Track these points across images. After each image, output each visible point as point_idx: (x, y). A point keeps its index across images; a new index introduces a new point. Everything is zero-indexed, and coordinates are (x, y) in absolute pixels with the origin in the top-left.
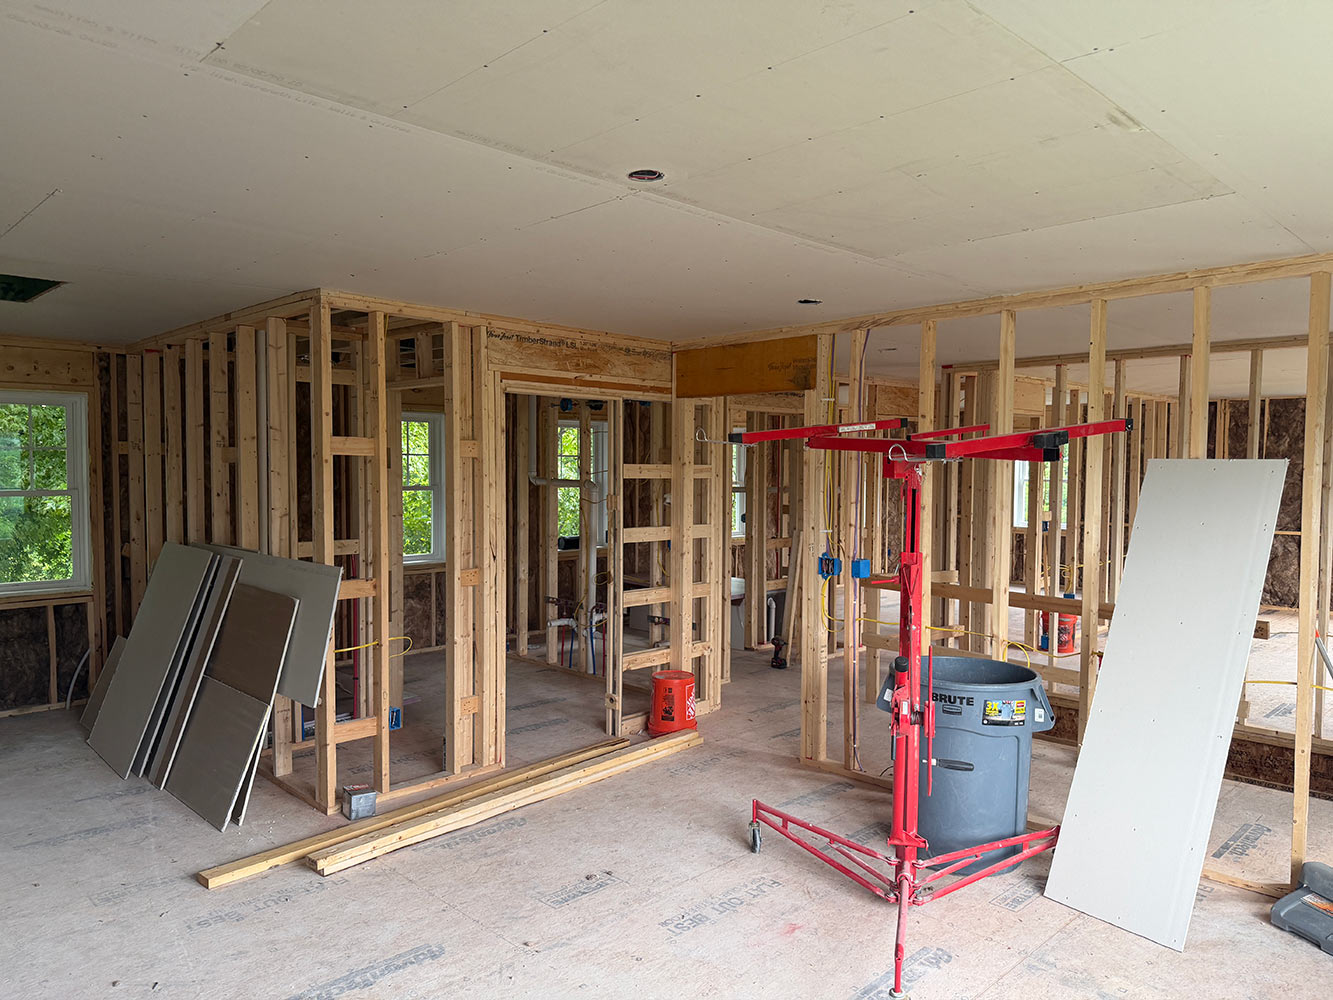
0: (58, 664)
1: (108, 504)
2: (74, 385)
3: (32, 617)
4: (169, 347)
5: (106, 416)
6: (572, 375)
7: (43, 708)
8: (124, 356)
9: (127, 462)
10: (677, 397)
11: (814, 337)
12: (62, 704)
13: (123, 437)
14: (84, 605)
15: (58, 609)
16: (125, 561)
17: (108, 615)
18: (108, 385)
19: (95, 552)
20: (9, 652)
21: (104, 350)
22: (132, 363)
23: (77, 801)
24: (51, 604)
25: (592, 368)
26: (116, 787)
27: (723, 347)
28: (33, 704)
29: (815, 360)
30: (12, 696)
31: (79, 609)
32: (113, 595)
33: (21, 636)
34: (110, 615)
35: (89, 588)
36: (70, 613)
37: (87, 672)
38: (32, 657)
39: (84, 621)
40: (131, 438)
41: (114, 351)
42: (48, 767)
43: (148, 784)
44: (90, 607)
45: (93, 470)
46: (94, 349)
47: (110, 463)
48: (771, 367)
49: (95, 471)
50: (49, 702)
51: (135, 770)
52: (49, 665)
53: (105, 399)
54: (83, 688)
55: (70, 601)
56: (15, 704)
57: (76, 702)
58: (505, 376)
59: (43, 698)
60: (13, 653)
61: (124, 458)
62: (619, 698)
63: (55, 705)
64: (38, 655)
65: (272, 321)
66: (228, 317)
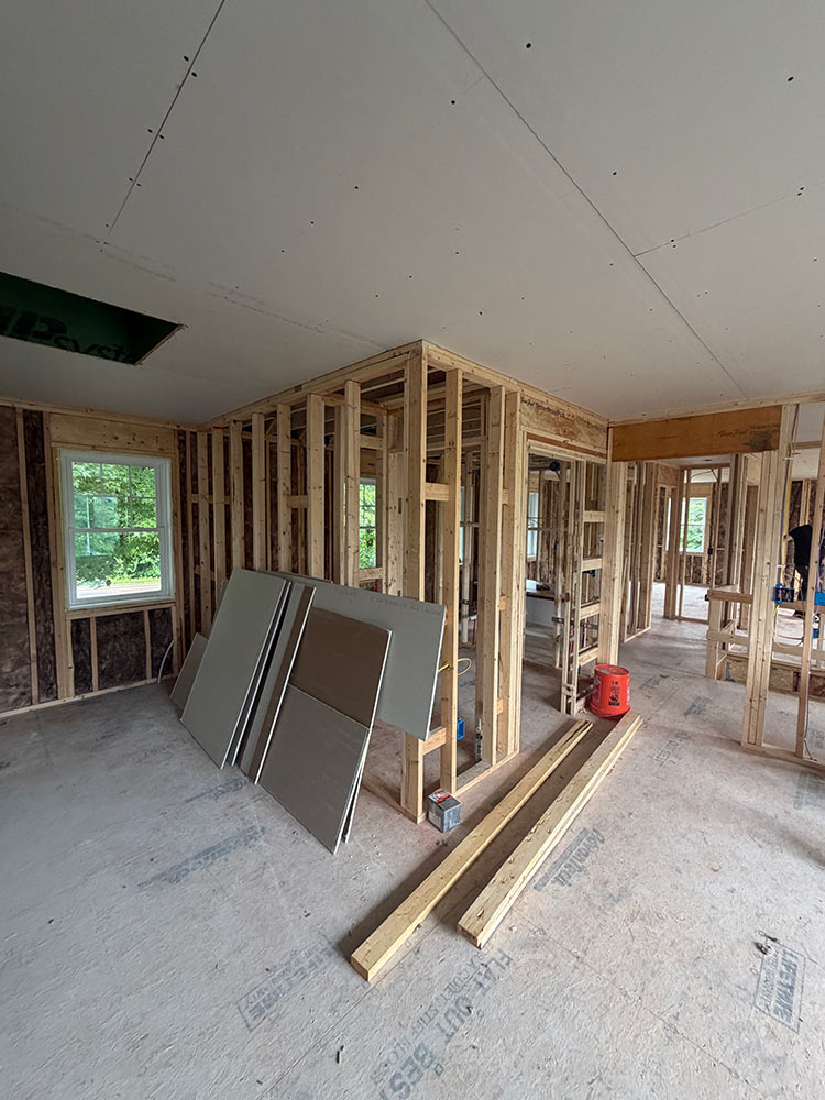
0: (152, 651)
1: (185, 538)
2: (161, 452)
3: (133, 618)
4: (235, 422)
5: (183, 476)
6: (562, 439)
7: (142, 683)
8: (195, 434)
9: (198, 509)
10: (613, 461)
11: (779, 408)
12: (155, 679)
13: (195, 491)
14: (169, 609)
15: (151, 613)
16: (197, 577)
17: (185, 615)
18: (185, 453)
19: (176, 572)
20: (117, 645)
21: (182, 428)
22: (202, 439)
23: (187, 801)
24: (146, 610)
25: (572, 435)
26: (216, 779)
27: (667, 421)
28: (135, 680)
29: (779, 426)
30: (120, 676)
31: (166, 613)
32: (189, 601)
33: (125, 633)
34: (187, 616)
35: (172, 597)
36: (159, 615)
37: (172, 656)
38: (134, 647)
39: (170, 621)
40: (200, 492)
41: (188, 430)
42: (154, 752)
43: (242, 775)
44: (174, 610)
45: (175, 514)
46: (176, 428)
47: (186, 508)
48: (722, 434)
49: (176, 515)
50: (146, 678)
51: (229, 760)
52: (145, 652)
53: (183, 464)
54: (169, 667)
55: (159, 607)
56: (122, 681)
57: (164, 677)
58: (530, 436)
59: (142, 676)
60: (121, 645)
61: (196, 506)
62: (574, 687)
63: (150, 681)
64: (137, 645)
65: (350, 384)
66: (298, 388)
